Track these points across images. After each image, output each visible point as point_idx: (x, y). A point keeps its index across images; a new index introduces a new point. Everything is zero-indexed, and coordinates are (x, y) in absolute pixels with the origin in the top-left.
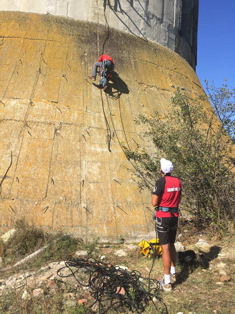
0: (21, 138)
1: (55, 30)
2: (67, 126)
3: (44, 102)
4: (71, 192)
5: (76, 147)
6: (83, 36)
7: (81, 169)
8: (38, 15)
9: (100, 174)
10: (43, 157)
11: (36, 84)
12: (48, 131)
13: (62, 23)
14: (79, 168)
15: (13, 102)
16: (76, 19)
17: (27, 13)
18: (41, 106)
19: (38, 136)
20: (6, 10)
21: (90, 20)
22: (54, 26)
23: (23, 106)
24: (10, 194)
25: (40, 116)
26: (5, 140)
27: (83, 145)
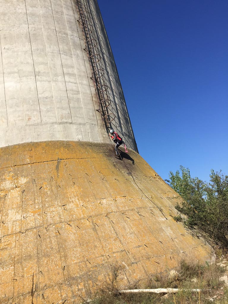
0: (126, 222)
1: (91, 151)
2: (140, 209)
3: (119, 197)
4: (172, 246)
5: (153, 220)
6: (106, 153)
7: (165, 232)
8: (74, 142)
9: (174, 233)
10: (146, 230)
11: (106, 187)
12: (135, 214)
13: (91, 146)
14: (164, 232)
15: (104, 201)
16: (96, 142)
17: (67, 141)
18: (120, 200)
19: (133, 219)
20: (50, 140)
21: (102, 142)
22: (88, 148)
23: (111, 202)
24: (149, 255)
25: (125, 206)
26: (119, 225)
27: (155, 219)
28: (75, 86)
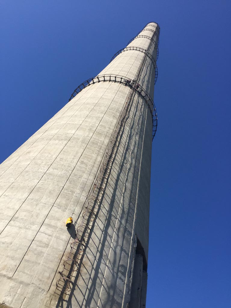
28: (48, 238)
